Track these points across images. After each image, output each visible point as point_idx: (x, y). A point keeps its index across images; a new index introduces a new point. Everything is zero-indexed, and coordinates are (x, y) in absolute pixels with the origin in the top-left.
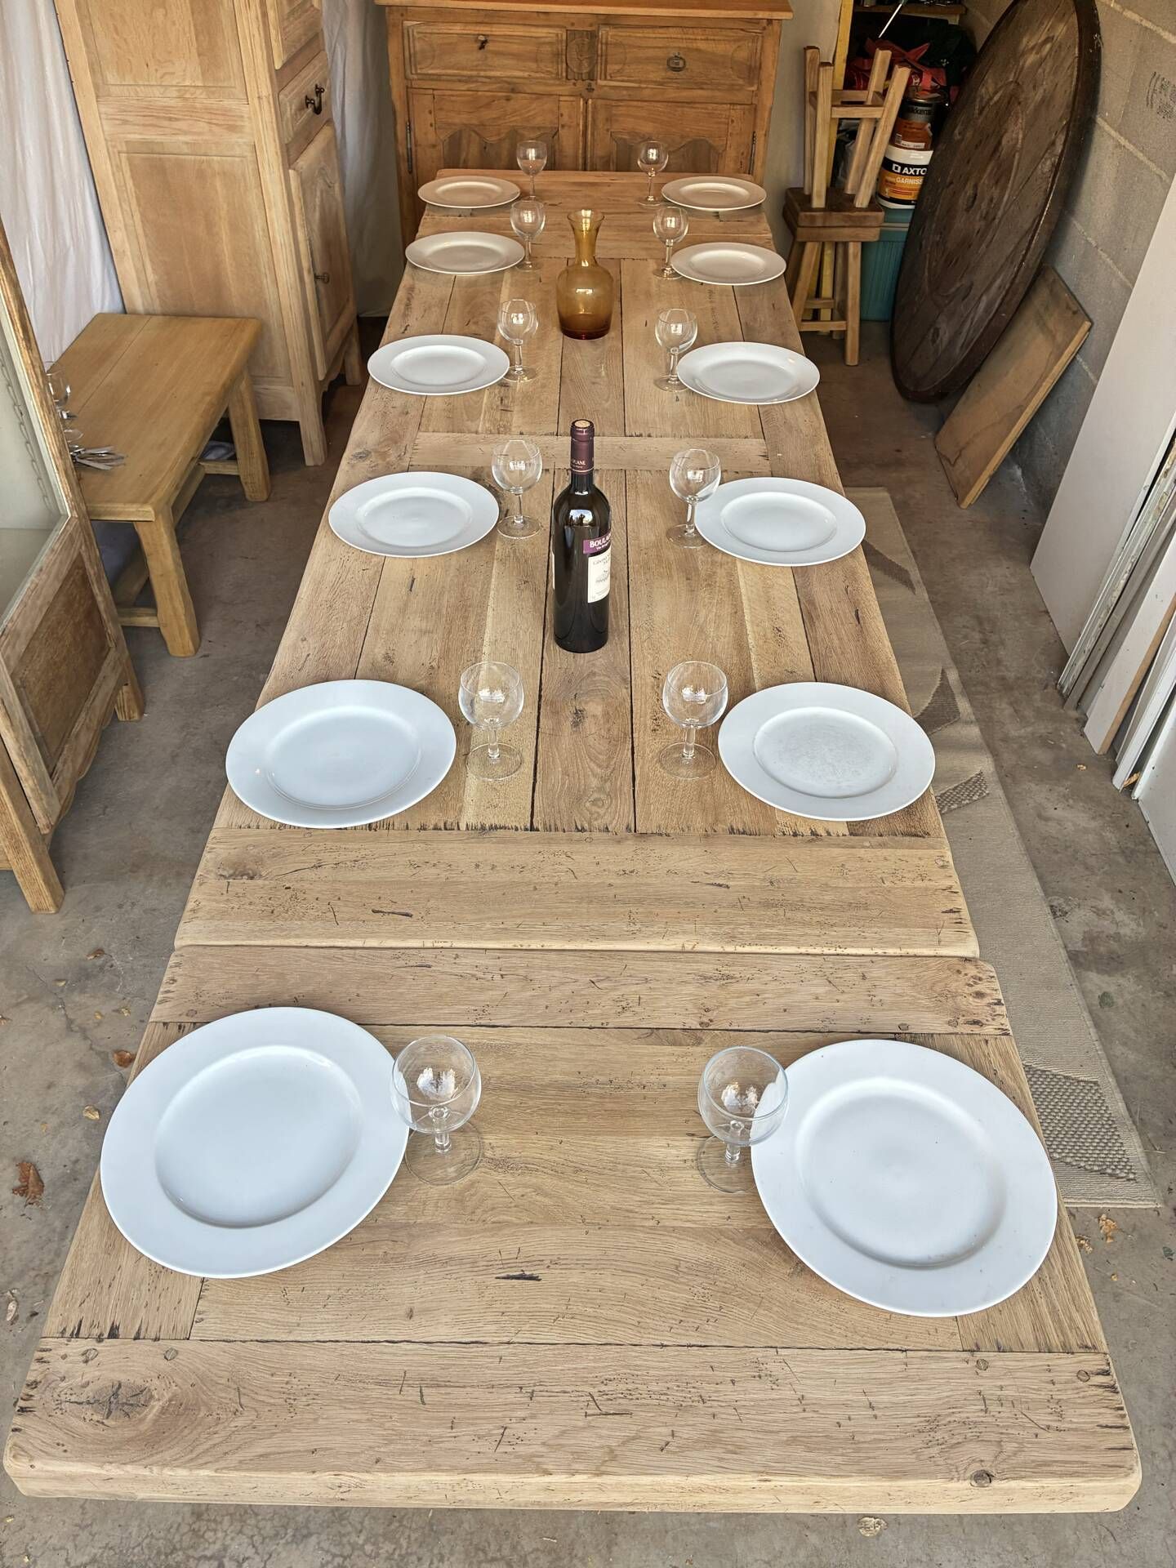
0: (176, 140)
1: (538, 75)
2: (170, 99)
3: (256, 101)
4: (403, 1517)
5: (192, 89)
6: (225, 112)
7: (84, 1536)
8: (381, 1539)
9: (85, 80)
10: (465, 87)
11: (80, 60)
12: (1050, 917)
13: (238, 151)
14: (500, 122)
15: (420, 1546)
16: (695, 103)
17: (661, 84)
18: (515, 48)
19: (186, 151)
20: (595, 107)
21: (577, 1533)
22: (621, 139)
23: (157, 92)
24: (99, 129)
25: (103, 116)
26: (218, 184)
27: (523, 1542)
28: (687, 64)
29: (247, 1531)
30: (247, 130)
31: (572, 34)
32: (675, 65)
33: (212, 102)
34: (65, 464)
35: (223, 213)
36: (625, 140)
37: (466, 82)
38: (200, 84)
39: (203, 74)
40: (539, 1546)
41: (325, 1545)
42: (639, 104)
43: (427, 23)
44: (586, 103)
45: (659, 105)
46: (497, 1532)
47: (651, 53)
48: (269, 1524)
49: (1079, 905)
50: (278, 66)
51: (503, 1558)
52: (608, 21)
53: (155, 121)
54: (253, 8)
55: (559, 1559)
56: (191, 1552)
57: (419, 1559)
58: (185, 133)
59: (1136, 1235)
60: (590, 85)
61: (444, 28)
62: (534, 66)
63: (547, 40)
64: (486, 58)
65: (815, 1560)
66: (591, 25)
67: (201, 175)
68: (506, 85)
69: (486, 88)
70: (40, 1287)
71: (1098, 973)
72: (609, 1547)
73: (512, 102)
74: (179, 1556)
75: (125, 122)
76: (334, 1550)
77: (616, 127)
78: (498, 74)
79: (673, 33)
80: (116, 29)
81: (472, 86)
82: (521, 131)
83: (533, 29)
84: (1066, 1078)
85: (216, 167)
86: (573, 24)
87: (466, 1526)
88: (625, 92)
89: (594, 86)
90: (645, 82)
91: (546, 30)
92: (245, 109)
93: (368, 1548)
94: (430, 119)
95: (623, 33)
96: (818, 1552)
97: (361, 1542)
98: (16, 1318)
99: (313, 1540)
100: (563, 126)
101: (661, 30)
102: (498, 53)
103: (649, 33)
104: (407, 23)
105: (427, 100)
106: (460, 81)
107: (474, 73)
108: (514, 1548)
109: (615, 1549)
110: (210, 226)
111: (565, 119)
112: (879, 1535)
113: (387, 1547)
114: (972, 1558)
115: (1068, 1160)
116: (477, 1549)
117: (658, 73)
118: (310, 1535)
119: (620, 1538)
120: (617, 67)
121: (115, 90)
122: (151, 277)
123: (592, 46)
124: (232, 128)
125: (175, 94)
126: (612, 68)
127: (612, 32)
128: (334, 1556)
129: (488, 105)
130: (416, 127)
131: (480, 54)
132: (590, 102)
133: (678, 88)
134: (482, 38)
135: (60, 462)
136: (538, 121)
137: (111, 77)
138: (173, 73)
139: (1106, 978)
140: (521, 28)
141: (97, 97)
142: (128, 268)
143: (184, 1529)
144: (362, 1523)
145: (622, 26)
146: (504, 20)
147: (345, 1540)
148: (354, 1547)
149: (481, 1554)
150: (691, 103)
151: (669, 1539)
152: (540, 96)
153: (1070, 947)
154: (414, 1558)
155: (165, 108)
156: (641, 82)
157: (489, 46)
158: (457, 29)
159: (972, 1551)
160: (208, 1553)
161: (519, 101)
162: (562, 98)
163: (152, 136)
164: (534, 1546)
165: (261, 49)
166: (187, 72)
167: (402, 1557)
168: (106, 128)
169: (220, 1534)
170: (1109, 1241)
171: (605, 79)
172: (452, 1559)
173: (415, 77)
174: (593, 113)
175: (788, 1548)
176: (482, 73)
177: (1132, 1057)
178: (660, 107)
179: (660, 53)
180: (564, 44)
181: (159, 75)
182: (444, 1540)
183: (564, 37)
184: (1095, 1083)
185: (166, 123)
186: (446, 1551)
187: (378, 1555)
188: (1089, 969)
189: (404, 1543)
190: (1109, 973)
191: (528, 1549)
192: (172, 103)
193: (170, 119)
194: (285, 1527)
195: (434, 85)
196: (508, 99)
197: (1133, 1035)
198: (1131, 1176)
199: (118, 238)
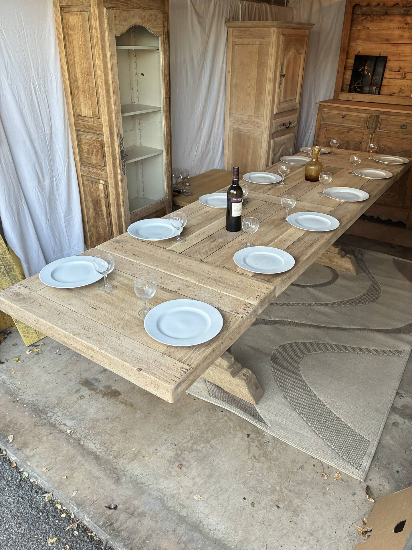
0: (244, 129)
1: (359, 126)
2: (245, 118)
3: (265, 121)
4: (94, 428)
5: (252, 117)
6: (258, 123)
7: (35, 396)
8: (87, 429)
9: (228, 112)
10: (337, 128)
11: (228, 107)
12: (394, 394)
13: (258, 133)
14: (345, 138)
15: (93, 435)
16: (408, 139)
17: (398, 132)
18: (353, 118)
19: (246, 132)
20: (374, 136)
21: (127, 453)
22: (381, 147)
23: (243, 116)
24: (228, 123)
25: (230, 121)
26: (252, 140)
27: (114, 448)
28: (407, 127)
29: (64, 412)
30: (262, 128)
31: (371, 116)
32: (403, 127)
33: (256, 120)
34: (169, 185)
35: (251, 148)
36: (383, 148)
37: (337, 127)
38: (253, 115)
39: (255, 112)
40: (117, 451)
41: (75, 423)
42: (389, 137)
43: (330, 110)
44: (372, 135)
45: (395, 138)
46: (111, 442)
47: (395, 123)
48: (68, 413)
49: (410, 397)
50: (275, 113)
51: (107, 448)
52: (384, 113)
53: (241, 124)
54: (270, 97)
55: (119, 456)
56: (50, 409)
57: (91, 437)
58: (247, 127)
59: (346, 484)
60: (375, 131)
61: (333, 112)
62: (358, 124)
63: (363, 117)
64: (344, 121)
65: (177, 495)
66: (378, 114)
67: (248, 138)
68: (349, 129)
69: (342, 129)
70: (65, 350)
71: (399, 416)
72: (131, 461)
73: (349, 133)
74: (48, 409)
75: (234, 123)
76: (76, 425)
77: (380, 143)
78: (347, 125)
79: (404, 118)
80: (238, 100)
81: (338, 128)
82: (350, 142)
83: (360, 114)
84: (359, 435)
85: (252, 136)
86: (372, 113)
87: (106, 437)
88: (385, 134)
89: (376, 131)
90: (393, 131)
91: (364, 114)
92: (263, 123)
93: (83, 429)
94: (324, 136)
95: (387, 116)
96: (179, 494)
97: (83, 427)
98: (57, 353)
99: (74, 421)
100: (363, 141)
101: (401, 117)
102: (348, 119)
103: (397, 117)
104: (324, 110)
105: (324, 131)
106: (335, 126)
107: (340, 124)
108: (111, 447)
109: (132, 461)
110: (247, 151)
111: (364, 139)
112: (198, 501)
113: (87, 431)
114: (219, 523)
115: (340, 454)
116: (104, 443)
117: (398, 129)
118: (74, 420)
119: (136, 460)
120: (384, 126)
121: (234, 115)
122: (231, 162)
123: (378, 120)
124: (258, 127)
125: (248, 117)
126: (382, 126)
127: (384, 116)
128: (75, 426)
129: (342, 134)
130: (320, 137)
131: (342, 119)
132: (373, 135)
133: (403, 134)
134: (344, 115)
135: (167, 183)
136: (356, 139)
137: (234, 112)
138: (247, 112)
139: (401, 419)
140: (356, 113)
141: (230, 116)
142: (226, 158)
143: (53, 405)
144: (86, 424)
145: (388, 115)
146: (352, 111)
147: (80, 425)
148: (81, 427)
149: (104, 444)
150: (406, 139)
151: (146, 468)
152: (357, 132)
153: (395, 405)
154: (90, 436)
155: (244, 121)
156: (391, 131)
157: (345, 117)
158: (337, 112)
159: (221, 522)
160: (53, 412)
161: (352, 133)
162: (365, 134)
163: (240, 127)
164: (116, 450)
165: (270, 108)
166: (251, 112)
167: (88, 435)
168: (230, 124)
169: (58, 410)
170: (335, 480)
171: (379, 129)
172: (97, 441)
173: (323, 124)
174: (374, 139)
175: (173, 488)
176: (342, 125)
177: (391, 442)
178: (396, 139)
179: (399, 123)
180: (368, 119)
181: (245, 112)
182: (99, 437)
183: (369, 117)
184: (370, 442)
185: (243, 124)
186: (97, 439)
187: (84, 431)
188: (397, 413)
189: (91, 432)
190: (403, 418)
191: (114, 449)
192: (246, 119)
193: (245, 123)
194: (71, 416)
195: (327, 127)
196: (348, 132)
197: (397, 437)
198: (359, 468)
199: (226, 151)
